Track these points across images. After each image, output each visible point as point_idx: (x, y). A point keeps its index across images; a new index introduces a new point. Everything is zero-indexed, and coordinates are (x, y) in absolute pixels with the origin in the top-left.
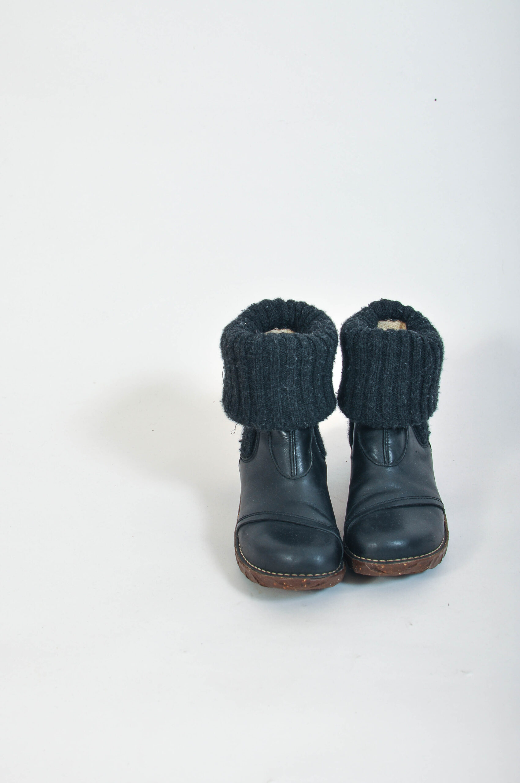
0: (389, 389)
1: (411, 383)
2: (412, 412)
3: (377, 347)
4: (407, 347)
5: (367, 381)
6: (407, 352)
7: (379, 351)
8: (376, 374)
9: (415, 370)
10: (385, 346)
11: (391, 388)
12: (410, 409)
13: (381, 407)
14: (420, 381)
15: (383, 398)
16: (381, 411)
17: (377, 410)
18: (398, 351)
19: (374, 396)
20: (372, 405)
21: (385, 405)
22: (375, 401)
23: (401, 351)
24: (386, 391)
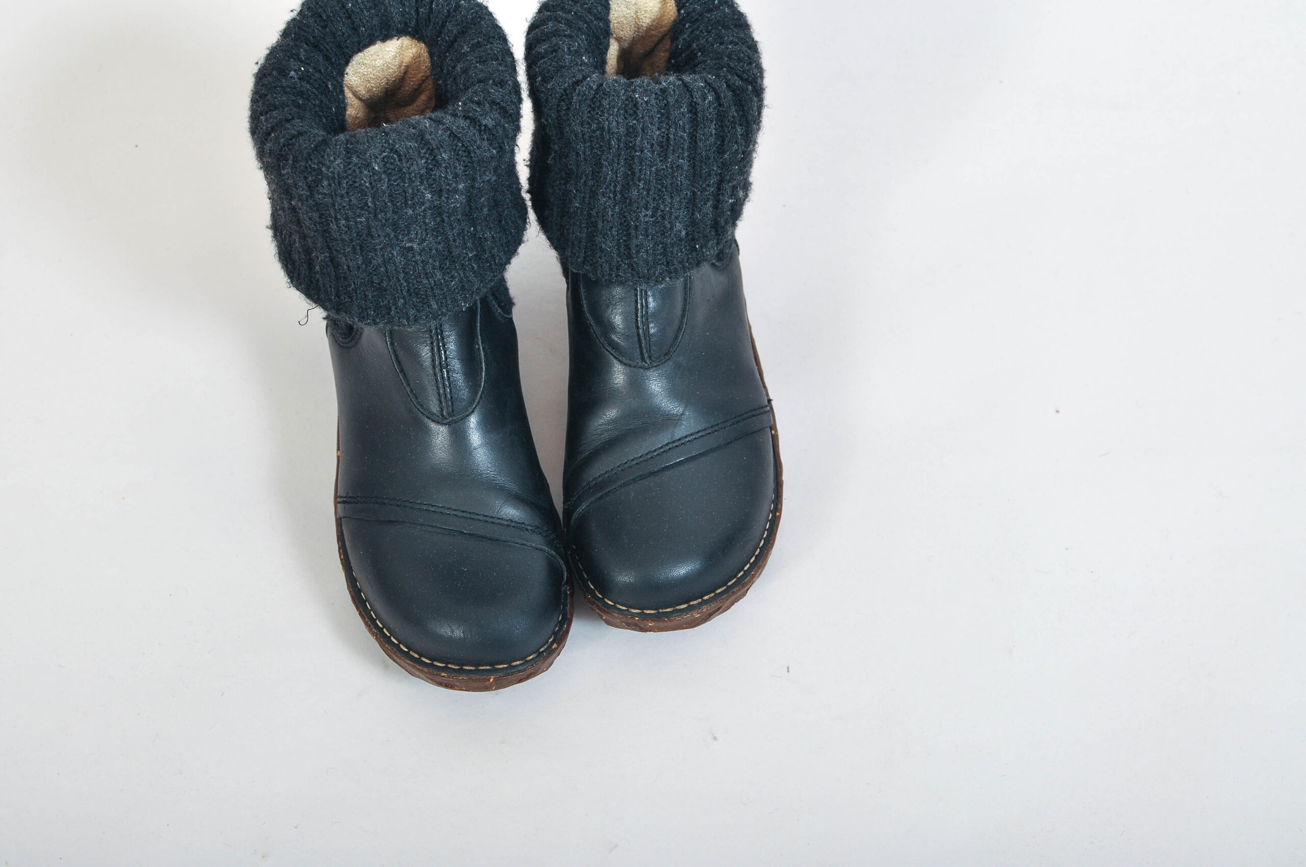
0: (645, 216)
1: (694, 193)
2: (697, 247)
3: (612, 133)
4: (684, 127)
5: (594, 194)
6: (682, 137)
7: (619, 141)
8: (613, 184)
9: (701, 166)
10: (631, 132)
11: (650, 213)
12: (693, 239)
13: (628, 248)
14: (713, 184)
15: (633, 232)
16: (630, 257)
17: (619, 255)
18: (663, 137)
19: (612, 228)
20: (609, 245)
21: (637, 246)
22: (613, 236)
23: (669, 137)
24: (637, 218)
